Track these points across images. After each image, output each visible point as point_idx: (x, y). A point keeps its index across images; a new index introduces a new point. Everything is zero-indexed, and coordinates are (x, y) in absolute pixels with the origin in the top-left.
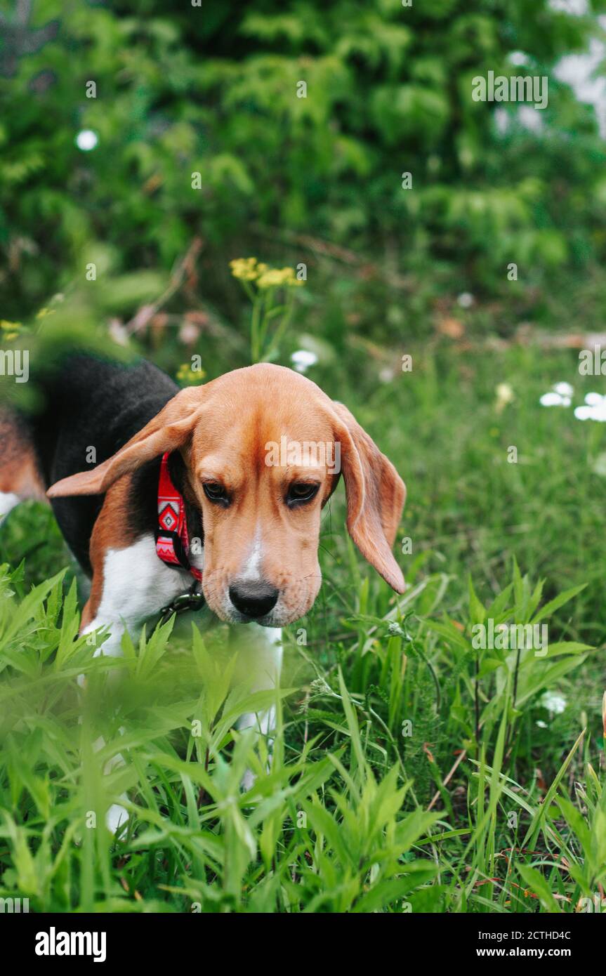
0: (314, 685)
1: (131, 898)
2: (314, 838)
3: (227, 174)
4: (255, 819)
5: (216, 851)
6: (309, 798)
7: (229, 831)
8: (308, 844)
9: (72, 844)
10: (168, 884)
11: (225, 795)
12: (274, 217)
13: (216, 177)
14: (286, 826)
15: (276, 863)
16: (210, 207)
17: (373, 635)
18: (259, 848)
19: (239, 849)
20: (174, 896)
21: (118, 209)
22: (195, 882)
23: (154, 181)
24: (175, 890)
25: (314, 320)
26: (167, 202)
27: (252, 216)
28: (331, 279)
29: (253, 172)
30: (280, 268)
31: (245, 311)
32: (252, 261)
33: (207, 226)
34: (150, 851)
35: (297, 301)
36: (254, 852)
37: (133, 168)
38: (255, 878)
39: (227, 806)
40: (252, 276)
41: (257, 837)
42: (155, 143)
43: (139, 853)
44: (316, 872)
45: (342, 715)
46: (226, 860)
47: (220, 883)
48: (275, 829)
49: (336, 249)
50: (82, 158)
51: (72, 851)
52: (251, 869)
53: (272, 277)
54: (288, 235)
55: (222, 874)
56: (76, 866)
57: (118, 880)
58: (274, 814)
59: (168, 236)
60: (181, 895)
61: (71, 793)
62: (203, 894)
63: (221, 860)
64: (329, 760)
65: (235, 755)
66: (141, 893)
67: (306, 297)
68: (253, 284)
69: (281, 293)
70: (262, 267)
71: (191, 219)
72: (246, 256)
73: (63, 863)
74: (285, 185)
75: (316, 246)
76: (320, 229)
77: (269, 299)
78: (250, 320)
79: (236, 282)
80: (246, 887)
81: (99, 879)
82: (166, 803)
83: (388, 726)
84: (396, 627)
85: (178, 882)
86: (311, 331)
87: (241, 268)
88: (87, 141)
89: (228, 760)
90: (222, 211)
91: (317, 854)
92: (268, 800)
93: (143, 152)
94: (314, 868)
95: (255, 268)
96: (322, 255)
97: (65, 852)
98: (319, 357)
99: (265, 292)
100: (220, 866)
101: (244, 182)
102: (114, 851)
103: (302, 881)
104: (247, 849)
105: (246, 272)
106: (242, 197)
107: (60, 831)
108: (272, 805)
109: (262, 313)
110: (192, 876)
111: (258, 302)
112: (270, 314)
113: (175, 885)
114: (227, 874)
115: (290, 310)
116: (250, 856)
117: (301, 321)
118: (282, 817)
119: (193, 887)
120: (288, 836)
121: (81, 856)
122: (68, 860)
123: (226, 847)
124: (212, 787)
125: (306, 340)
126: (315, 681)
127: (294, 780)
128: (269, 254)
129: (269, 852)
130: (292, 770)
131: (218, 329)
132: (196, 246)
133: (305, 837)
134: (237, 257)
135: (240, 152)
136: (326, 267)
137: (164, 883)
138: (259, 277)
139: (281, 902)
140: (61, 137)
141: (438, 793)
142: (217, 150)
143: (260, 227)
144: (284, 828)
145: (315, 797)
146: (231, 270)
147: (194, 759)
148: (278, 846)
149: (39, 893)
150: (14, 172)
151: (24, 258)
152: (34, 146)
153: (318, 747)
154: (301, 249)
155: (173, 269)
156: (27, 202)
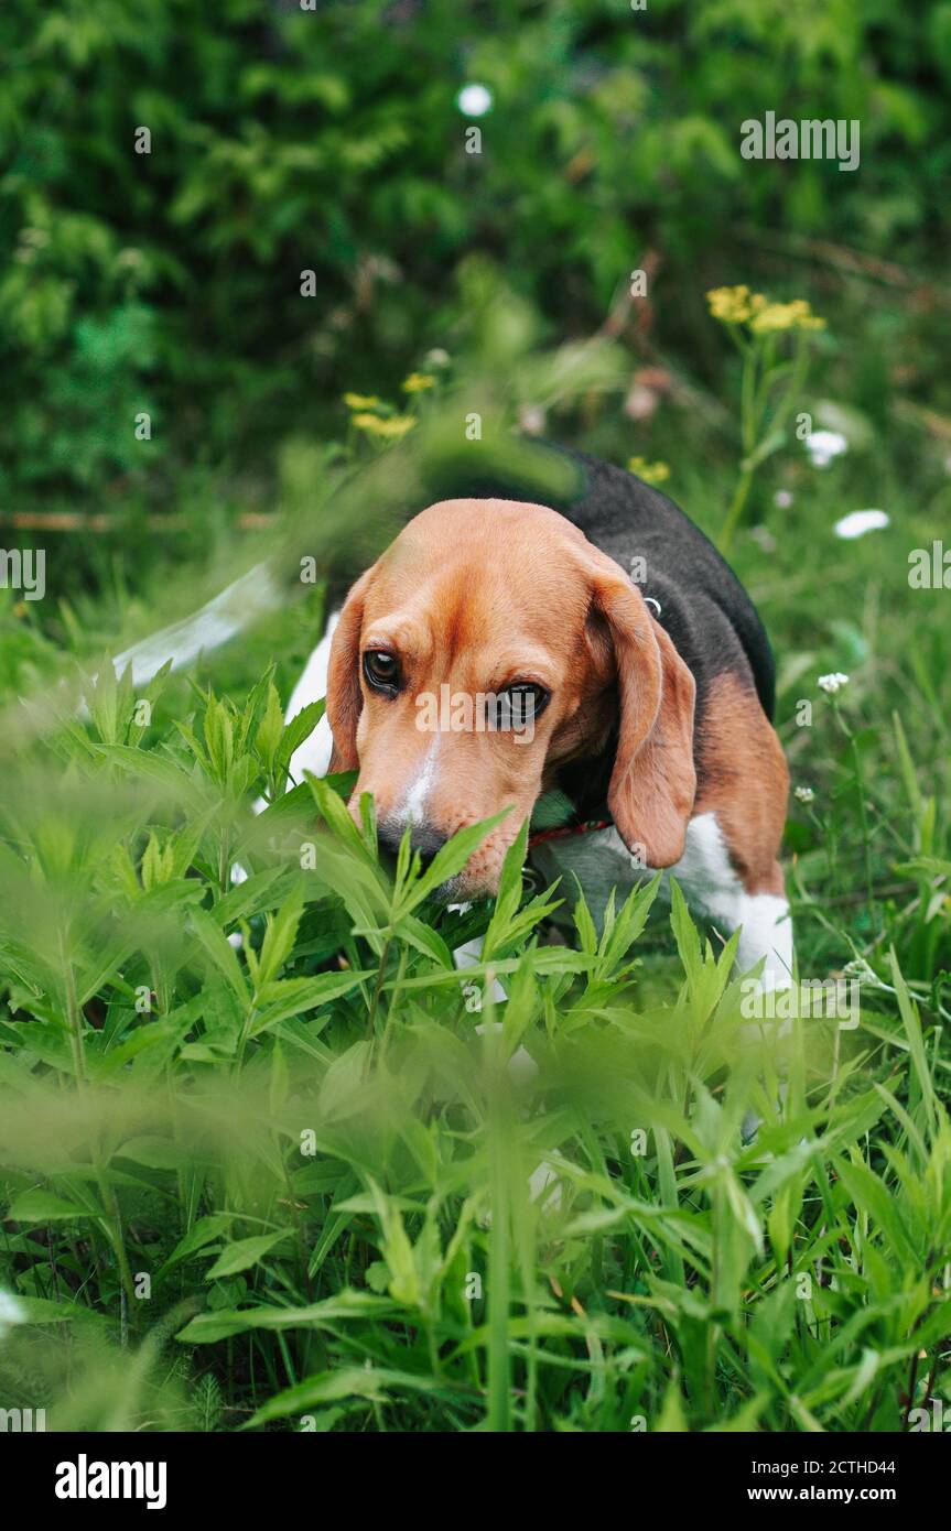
0: (849, 970)
1: (566, 1310)
2: (852, 1213)
3: (697, 147)
4: (763, 1187)
5: (700, 1238)
6: (846, 1155)
7: (721, 1208)
8: (845, 1228)
9: (474, 1226)
10: (623, 1291)
11: (713, 1153)
12: (775, 213)
13: (681, 153)
14: (807, 1194)
15: (793, 1251)
16: (671, 200)
17: (941, 887)
18: (766, 1232)
19: (736, 1238)
20: (633, 1305)
21: (525, 207)
22: (665, 1285)
23: (581, 162)
24: (634, 1299)
25: (839, 378)
26: (603, 195)
27: (738, 213)
28: (866, 310)
30: (786, 300)
31: (730, 368)
32: (742, 290)
33: (667, 231)
34: (597, 1238)
35: (812, 348)
36: (759, 1240)
37: (548, 145)
38: (761, 1280)
39: (717, 1172)
40: (742, 315)
41: (764, 1215)
42: (583, 102)
43: (580, 1238)
44: (856, 1270)
45: (896, 1016)
46: (715, 1255)
47: (706, 1287)
48: (791, 1204)
49: (873, 263)
51: (474, 1236)
52: (755, 1266)
53: (776, 316)
54: (797, 242)
55: (709, 1276)
56: (480, 1262)
57: (546, 1280)
58: (790, 1181)
59: (604, 247)
60: (642, 1308)
62: (680, 1307)
63: (707, 1253)
64: (877, 1093)
65: (730, 1088)
66: (582, 1302)
67: (827, 343)
68: (745, 330)
69: (787, 344)
70: (758, 300)
71: (641, 220)
72: (731, 284)
73: (459, 1255)
75: (841, 259)
76: (846, 231)
77: (769, 350)
78: (740, 380)
79: (717, 326)
80: (747, 1292)
81: (516, 1283)
82: (617, 1157)
85: (640, 1286)
86: (835, 396)
87: (724, 303)
88: (474, 101)
89: (719, 1097)
90: (691, 205)
91: (858, 1239)
92: (781, 1158)
93: (564, 116)
94: (853, 1259)
95: (747, 302)
96: (851, 274)
97: (461, 1241)
98: (847, 436)
99: (764, 339)
100: (705, 1261)
101: (725, 158)
102: (538, 1234)
103: (834, 1286)
104: (749, 1238)
105: (732, 309)
106: (722, 185)
107: (456, 1202)
108: (789, 1167)
109: (759, 372)
110: (660, 1275)
111: (751, 353)
112: (772, 375)
113: (633, 1292)
114: (716, 1274)
115: (800, 367)
116: (754, 1246)
117: (818, 383)
118: (804, 1182)
119: (663, 1293)
120: (811, 1213)
121: (486, 1245)
122: (467, 1251)
123: (715, 1234)
124: (694, 1138)
125: (829, 412)
126: (851, 964)
127: (820, 1130)
128: (764, 277)
129: (783, 1239)
130: (818, 1115)
131: (686, 394)
132: (652, 259)
133: (841, 1216)
134: (717, 285)
135: (717, 110)
136: (857, 292)
137: (616, 1289)
138: (753, 317)
139: (802, 1317)
140: (434, 95)
142: (680, 110)
143: (751, 230)
144: (805, 1197)
145: (856, 1153)
146: (707, 305)
147: (667, 1094)
148: (797, 1228)
149: (421, 1303)
150: (363, 153)
151: (380, 287)
152: (393, 110)
153: (858, 1069)
154: (817, 264)
155: (613, 301)
156: (382, 200)
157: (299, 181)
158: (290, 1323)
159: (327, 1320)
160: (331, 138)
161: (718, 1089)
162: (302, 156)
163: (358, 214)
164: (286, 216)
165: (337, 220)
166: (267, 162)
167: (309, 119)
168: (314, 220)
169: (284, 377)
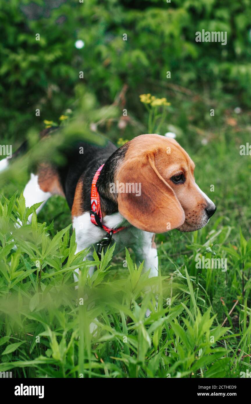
0: (175, 273)
1: (99, 362)
2: (175, 337)
3: (138, 58)
4: (152, 329)
5: (135, 343)
6: (173, 321)
7: (140, 335)
8: (173, 340)
9: (75, 339)
10: (114, 356)
11: (138, 320)
12: (158, 75)
13: (133, 59)
14: (163, 332)
15: (159, 347)
16: (131, 71)
17: (199, 252)
18: (152, 341)
19: (144, 343)
20: (117, 361)
21: (92, 73)
22: (126, 355)
23: (107, 61)
24: (117, 359)
25: (174, 119)
26: (113, 70)
27: (148, 75)
28: (182, 101)
29: (149, 57)
30: (160, 98)
31: (145, 116)
32: (149, 95)
33: (130, 80)
34: (107, 342)
35: (167, 111)
36: (150, 344)
37: (99, 55)
38: (150, 354)
39: (139, 325)
40: (149, 101)
41: (151, 337)
42: (108, 45)
43: (102, 342)
44: (176, 352)
45: (187, 285)
46: (139, 347)
47: (136, 356)
48: (159, 334)
49: (183, 89)
50: (78, 52)
51: (75, 342)
52: (149, 350)
53: (157, 102)
54: (163, 83)
55: (137, 353)
56: (76, 348)
57: (94, 354)
58: (158, 328)
59: (113, 84)
60: (119, 361)
61: (74, 318)
62: (129, 361)
63: (137, 346)
64: (181, 305)
65: (143, 303)
66: (103, 359)
67: (171, 110)
68: (149, 105)
69: (161, 109)
70: (153, 98)
71: (123, 77)
72: (146, 93)
73: (71, 347)
74: (162, 62)
75: (175, 88)
76: (176, 80)
77: (156, 111)
78: (148, 119)
79: (142, 104)
80: (147, 357)
81: (86, 354)
82: (113, 322)
83: (205, 290)
84: (209, 249)
85: (118, 355)
86: (173, 123)
87: (144, 98)
88: (79, 45)
89: (140, 306)
90: (136, 73)
91: (176, 344)
92: (156, 322)
93: (103, 49)
94: (175, 349)
95: (150, 98)
96: (177, 92)
97: (71, 342)
98: (176, 134)
99: (154, 108)
100: (136, 349)
101: (145, 61)
102: (92, 341)
103: (170, 356)
104: (147, 343)
105: (146, 100)
106: (144, 68)
107: (70, 334)
108: (158, 324)
109: (153, 117)
110: (123, 352)
111: (151, 111)
112: (156, 117)
113: (117, 357)
114: (139, 353)
115: (164, 115)
116: (149, 345)
117: (169, 120)
118: (162, 328)
119: (125, 357)
120: (164, 336)
121: (78, 344)
122: (73, 346)
123: (139, 342)
124: (133, 316)
125: (171, 127)
126: (175, 271)
127: (167, 314)
128: (155, 92)
129: (156, 343)
130: (166, 310)
131: (134, 122)
132: (125, 88)
133: (172, 337)
134: (142, 94)
135: (143, 48)
136: (179, 97)
137: (112, 356)
138: (152, 102)
139: (161, 364)
140: (69, 43)
141: (227, 318)
142: (133, 48)
143: (152, 80)
144: (162, 333)
145: (176, 320)
146: (140, 99)
147: (125, 304)
148: (160, 340)
149: (61, 359)
150: (50, 57)
151: (54, 93)
152: (58, 46)
153: (177, 299)
154: (169, 89)
155: (115, 97)
156: (55, 70)
157: (33, 64)
158: (26, 365)
159: (35, 364)
160: (41, 53)
161: (140, 304)
162: (34, 58)
163: (48, 74)
164: (29, 74)
165: (42, 75)
166: (24, 59)
167: (36, 48)
168: (36, 75)
169: (28, 116)
